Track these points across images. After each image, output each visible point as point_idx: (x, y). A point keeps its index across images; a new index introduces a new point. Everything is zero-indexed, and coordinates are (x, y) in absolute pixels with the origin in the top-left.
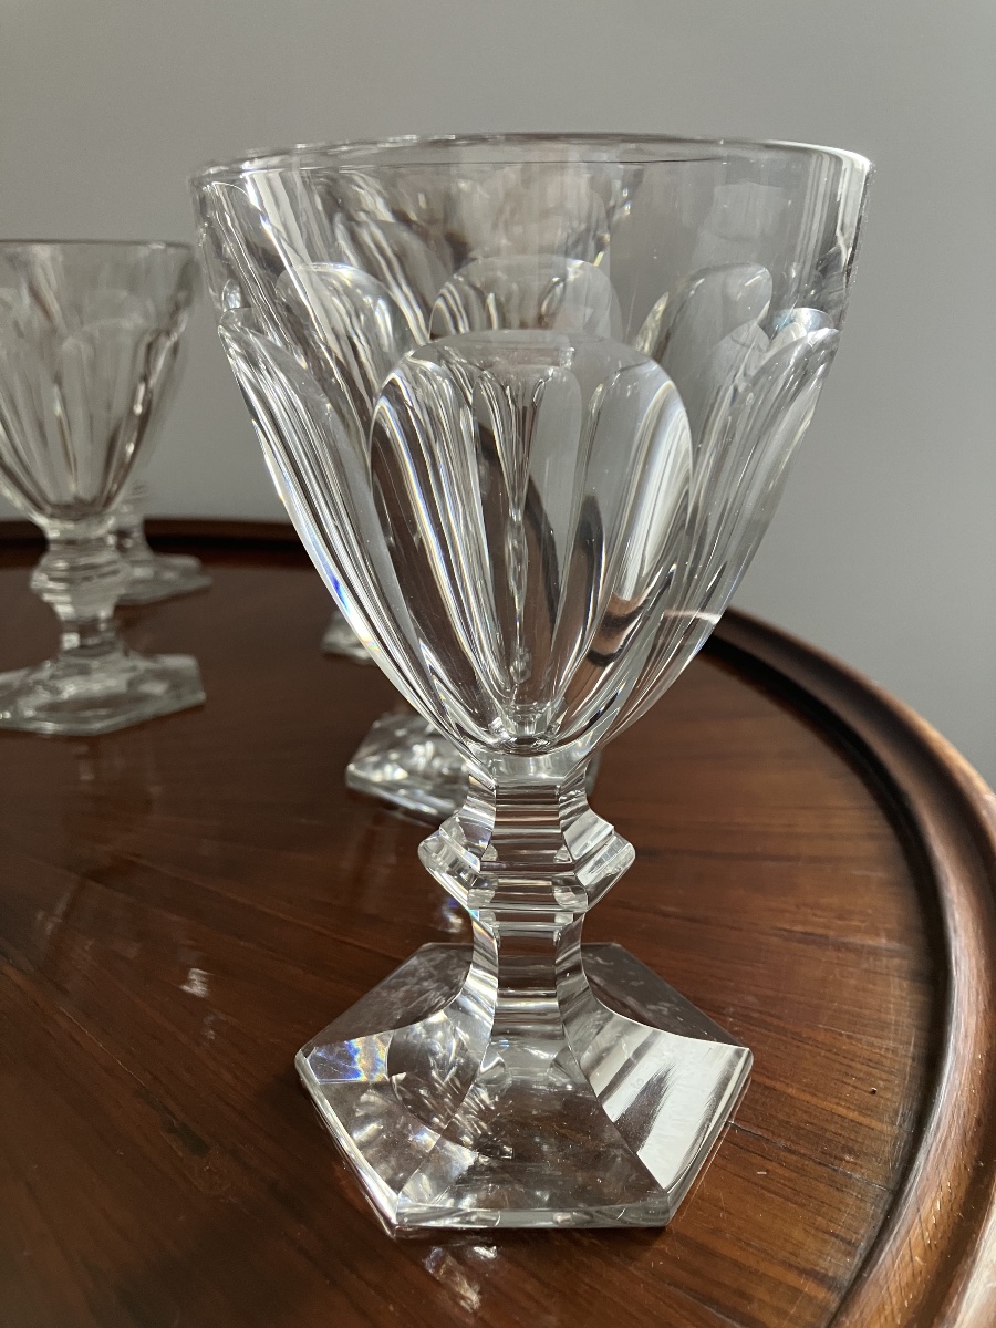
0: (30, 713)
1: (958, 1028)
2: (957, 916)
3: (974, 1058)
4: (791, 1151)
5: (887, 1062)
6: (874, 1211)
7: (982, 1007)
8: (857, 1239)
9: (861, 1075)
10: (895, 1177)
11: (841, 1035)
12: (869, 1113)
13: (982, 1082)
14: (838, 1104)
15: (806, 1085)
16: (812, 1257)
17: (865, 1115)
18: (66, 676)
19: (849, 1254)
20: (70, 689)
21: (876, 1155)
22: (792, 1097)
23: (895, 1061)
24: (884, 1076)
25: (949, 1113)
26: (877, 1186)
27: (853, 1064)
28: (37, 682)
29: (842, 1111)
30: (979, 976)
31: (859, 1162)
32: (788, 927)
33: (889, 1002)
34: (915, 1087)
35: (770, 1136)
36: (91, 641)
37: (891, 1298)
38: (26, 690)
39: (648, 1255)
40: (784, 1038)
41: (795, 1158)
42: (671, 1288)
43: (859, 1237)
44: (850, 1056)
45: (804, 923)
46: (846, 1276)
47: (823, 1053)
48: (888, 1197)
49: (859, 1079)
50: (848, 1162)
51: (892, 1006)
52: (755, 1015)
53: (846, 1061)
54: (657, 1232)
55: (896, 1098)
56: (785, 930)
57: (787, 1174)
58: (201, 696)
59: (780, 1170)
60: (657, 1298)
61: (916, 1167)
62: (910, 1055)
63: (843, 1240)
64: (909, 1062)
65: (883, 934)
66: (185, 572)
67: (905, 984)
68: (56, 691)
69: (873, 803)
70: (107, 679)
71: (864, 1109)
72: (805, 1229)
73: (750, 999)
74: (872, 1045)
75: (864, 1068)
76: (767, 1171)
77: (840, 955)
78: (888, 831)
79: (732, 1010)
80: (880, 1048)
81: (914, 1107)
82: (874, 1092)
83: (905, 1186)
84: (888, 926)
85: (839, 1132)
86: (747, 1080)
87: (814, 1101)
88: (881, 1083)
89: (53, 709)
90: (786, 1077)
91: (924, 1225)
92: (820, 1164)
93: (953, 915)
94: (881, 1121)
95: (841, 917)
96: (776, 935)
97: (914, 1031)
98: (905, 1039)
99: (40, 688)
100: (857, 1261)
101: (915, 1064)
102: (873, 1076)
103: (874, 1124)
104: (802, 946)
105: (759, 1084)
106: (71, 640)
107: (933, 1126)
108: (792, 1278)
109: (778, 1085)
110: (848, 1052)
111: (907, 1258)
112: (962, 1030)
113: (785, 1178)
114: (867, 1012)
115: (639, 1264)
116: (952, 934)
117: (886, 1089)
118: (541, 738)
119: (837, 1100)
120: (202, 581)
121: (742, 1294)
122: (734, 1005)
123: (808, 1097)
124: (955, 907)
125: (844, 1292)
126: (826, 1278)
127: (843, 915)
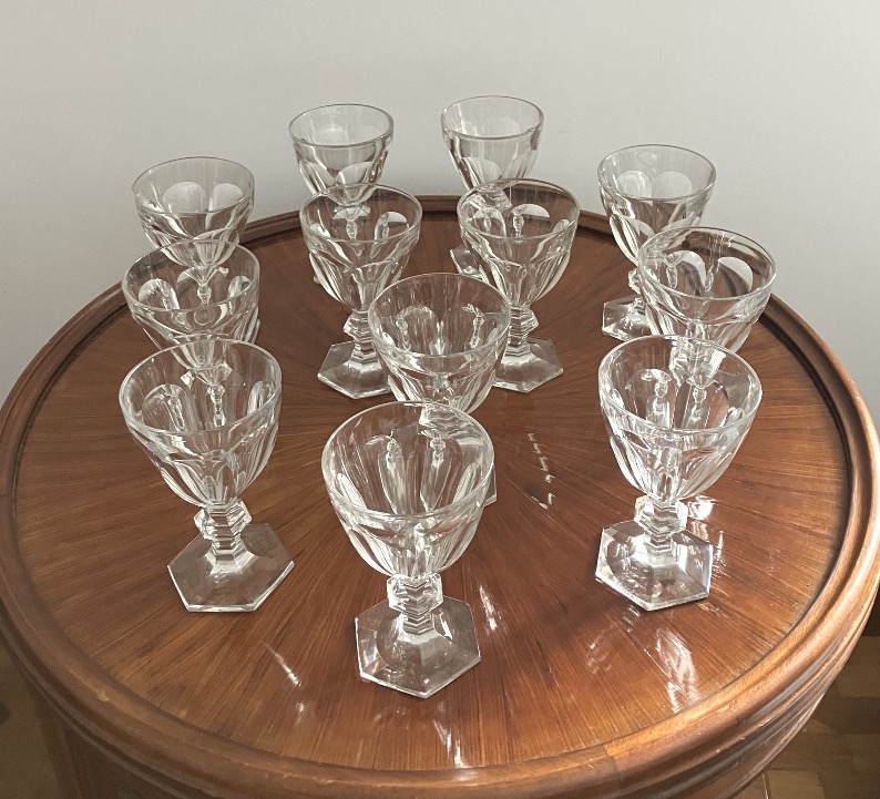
4: (781, 600)
6: (798, 617)
11: (803, 567)
12: (806, 592)
15: (789, 581)
16: (781, 626)
21: (803, 603)
22: (785, 585)
24: (813, 581)
27: (805, 576)
29: (797, 590)
31: (798, 605)
40: (785, 566)
43: (793, 623)
46: (788, 631)
47: (797, 572)
49: (805, 581)
52: (779, 557)
55: (813, 588)
57: (779, 605)
63: (790, 623)
65: (827, 529)
71: (804, 590)
72: (780, 620)
75: (807, 578)
76: (774, 604)
77: (810, 536)
82: (808, 585)
84: (829, 526)
85: (795, 596)
87: (791, 587)
90: (784, 578)
92: (788, 604)
94: (808, 594)
95: (814, 521)
100: (791, 628)
102: (809, 581)
108: (775, 630)
117: (812, 584)
119: (796, 587)
125: (786, 634)
126: (782, 632)
127: (815, 519)
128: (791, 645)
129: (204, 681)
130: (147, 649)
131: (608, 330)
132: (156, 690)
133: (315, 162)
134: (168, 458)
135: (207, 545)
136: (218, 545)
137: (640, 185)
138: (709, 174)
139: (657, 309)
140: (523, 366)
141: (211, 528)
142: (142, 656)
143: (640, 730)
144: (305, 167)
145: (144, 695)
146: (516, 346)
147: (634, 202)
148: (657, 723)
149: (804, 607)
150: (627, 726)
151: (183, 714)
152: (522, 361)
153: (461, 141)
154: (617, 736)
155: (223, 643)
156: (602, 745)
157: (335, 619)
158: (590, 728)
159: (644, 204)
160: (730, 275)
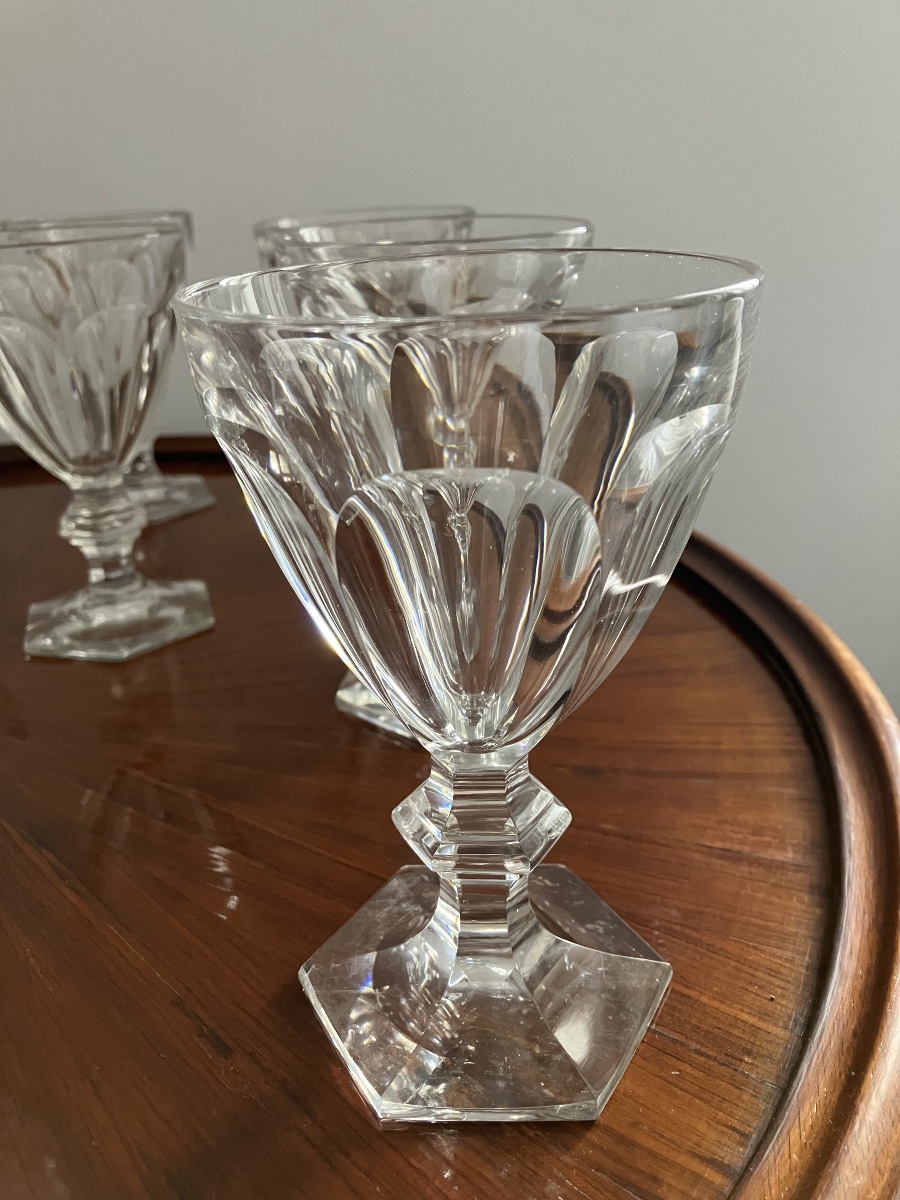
0: (66, 641)
1: (844, 946)
2: (853, 837)
3: (856, 974)
4: (701, 1054)
5: (784, 971)
6: (764, 1106)
7: (867, 926)
8: (750, 1132)
9: (763, 983)
10: (785, 1076)
11: (748, 946)
12: (767, 1018)
13: (861, 996)
14: (742, 1010)
15: (716, 993)
16: (713, 1148)
17: (764, 1020)
18: (96, 606)
19: (742, 1144)
20: (100, 618)
21: (770, 1056)
22: (704, 1005)
23: (792, 970)
24: (782, 984)
25: (831, 1024)
26: (770, 1086)
27: (757, 973)
28: (73, 612)
29: (745, 1017)
30: (867, 896)
31: (756, 1063)
32: (710, 844)
33: (790, 915)
34: (807, 994)
35: (682, 1039)
36: (115, 574)
37: (771, 1189)
38: (62, 619)
39: (581, 1144)
40: (700, 950)
41: (703, 1059)
42: (599, 1174)
43: (752, 1130)
44: (755, 966)
45: (722, 839)
46: (738, 1164)
47: (732, 963)
48: (777, 1094)
49: (760, 987)
50: (747, 1063)
51: (793, 918)
52: (677, 928)
53: (751, 971)
54: (588, 1125)
55: (790, 1003)
56: (707, 847)
57: (697, 1074)
58: (210, 621)
59: (689, 1070)
60: (587, 1181)
61: (799, 1073)
62: (805, 964)
63: (738, 1132)
64: (804, 971)
65: (790, 849)
66: (192, 489)
67: (806, 898)
68: (87, 620)
69: (792, 719)
70: (130, 608)
71: (764, 1015)
72: (707, 1122)
73: (674, 913)
74: (774, 956)
75: (766, 977)
76: (680, 1071)
77: (753, 870)
78: (803, 747)
79: (658, 923)
80: (780, 958)
81: (804, 1014)
82: (772, 999)
83: (790, 1091)
84: (795, 842)
85: (742, 1035)
86: (667, 989)
87: (723, 1007)
88: (779, 991)
89: (86, 637)
90: (700, 986)
91: (802, 1126)
92: (724, 1064)
93: (850, 838)
94: (776, 1025)
95: (754, 833)
96: (697, 852)
97: (810, 943)
98: (802, 949)
99: (74, 618)
100: (748, 1151)
101: (809, 973)
102: (773, 984)
103: (771, 1028)
104: (720, 862)
105: (678, 992)
106: (96, 575)
107: (817, 1036)
108: (696, 1166)
109: (693, 994)
110: (753, 962)
111: (787, 1156)
112: (848, 947)
113: (695, 1078)
114: (770, 924)
115: (573, 1153)
116: (847, 855)
117: (783, 996)
118: (490, 741)
119: (741, 1007)
120: (207, 500)
121: (655, 1179)
122: (660, 919)
123: (716, 1004)
124: (852, 827)
125: (736, 1177)
127: (757, 831)
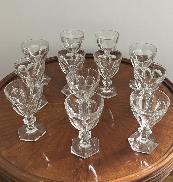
27: (166, 146)
41: (159, 152)
43: (161, 157)
54: (149, 154)
55: (167, 149)
71: (165, 150)
72: (158, 156)
73: (160, 140)
90: (161, 146)
105: (158, 146)
115: (147, 156)
126: (158, 159)
127: (171, 133)
128: (159, 162)
129: (20, 156)
130: (9, 148)
131: (130, 86)
132: (9, 157)
133: (66, 42)
134: (14, 104)
135: (26, 126)
136: (29, 126)
137: (140, 52)
138: (155, 50)
139: (137, 80)
140: (109, 93)
141: (27, 122)
142: (8, 149)
143: (118, 178)
144: (63, 44)
145: (6, 158)
146: (107, 88)
147: (137, 56)
148: (123, 177)
149: (164, 154)
150: (116, 177)
151: (14, 163)
152: (108, 92)
153: (100, 40)
154: (112, 179)
155: (26, 148)
156: (108, 180)
157: (53, 145)
158: (107, 176)
159: (140, 56)
160: (157, 74)
